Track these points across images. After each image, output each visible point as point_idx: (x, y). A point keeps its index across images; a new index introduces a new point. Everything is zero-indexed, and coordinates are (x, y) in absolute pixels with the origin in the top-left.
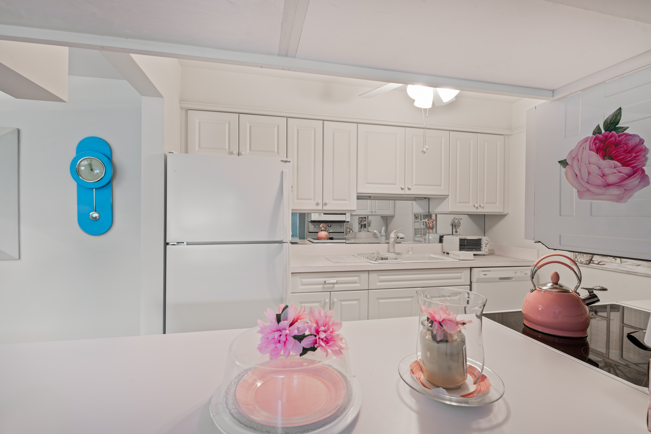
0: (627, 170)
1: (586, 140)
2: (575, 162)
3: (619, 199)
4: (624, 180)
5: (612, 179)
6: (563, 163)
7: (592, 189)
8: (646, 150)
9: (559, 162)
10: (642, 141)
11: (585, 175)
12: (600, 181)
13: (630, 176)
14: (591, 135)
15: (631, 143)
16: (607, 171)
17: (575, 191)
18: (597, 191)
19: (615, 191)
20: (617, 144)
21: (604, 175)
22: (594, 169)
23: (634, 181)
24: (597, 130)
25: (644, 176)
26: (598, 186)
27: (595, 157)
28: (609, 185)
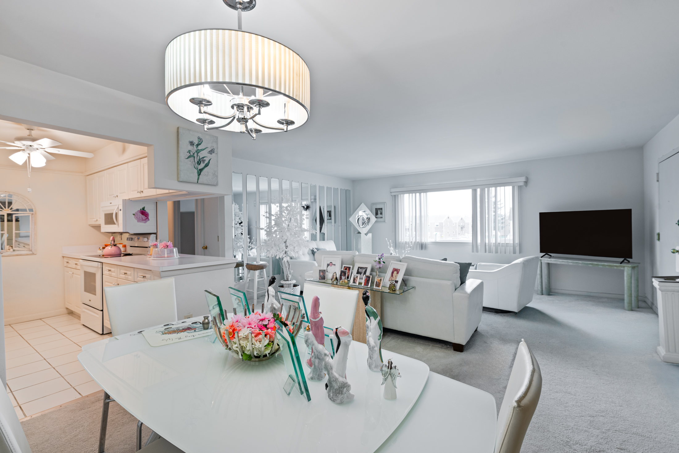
0: (146, 218)
1: (139, 211)
2: (136, 215)
3: (145, 223)
4: (146, 219)
5: (144, 219)
6: (134, 214)
7: (140, 220)
8: (149, 215)
9: (133, 214)
10: (148, 213)
11: (139, 218)
12: (141, 219)
13: (147, 219)
14: (140, 210)
15: (147, 213)
16: (143, 217)
17: (136, 221)
18: (142, 221)
19: (144, 221)
20: (144, 213)
21: (142, 218)
22: (141, 217)
23: (147, 220)
24: (141, 209)
25: (149, 220)
26: (141, 220)
27: (141, 214)
28: (143, 220)
